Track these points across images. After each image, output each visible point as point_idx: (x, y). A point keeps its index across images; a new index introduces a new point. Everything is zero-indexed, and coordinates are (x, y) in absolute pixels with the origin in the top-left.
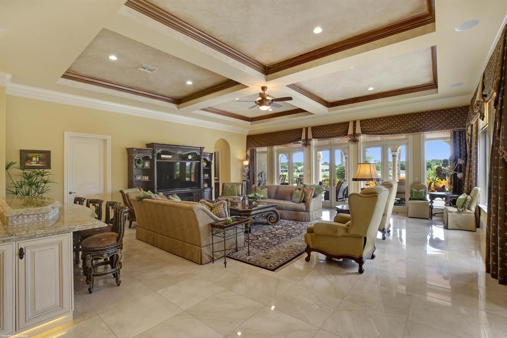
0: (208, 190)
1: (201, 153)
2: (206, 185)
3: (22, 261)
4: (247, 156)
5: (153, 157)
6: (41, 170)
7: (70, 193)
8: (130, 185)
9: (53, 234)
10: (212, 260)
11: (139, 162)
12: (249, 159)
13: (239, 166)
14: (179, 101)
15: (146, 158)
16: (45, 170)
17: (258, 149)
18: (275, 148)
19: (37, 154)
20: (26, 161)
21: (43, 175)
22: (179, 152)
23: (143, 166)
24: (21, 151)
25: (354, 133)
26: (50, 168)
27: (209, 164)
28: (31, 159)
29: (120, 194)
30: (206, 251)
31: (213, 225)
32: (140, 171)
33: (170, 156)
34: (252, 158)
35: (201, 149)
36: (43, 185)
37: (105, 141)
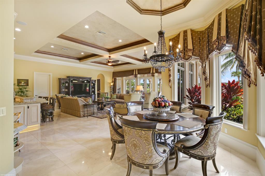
0: (94, 95)
1: (90, 80)
2: (93, 93)
3: (28, 109)
4: (113, 81)
5: (69, 81)
6: (25, 87)
7: (36, 96)
8: (60, 93)
9: (36, 103)
10: (84, 116)
11: (63, 83)
12: (113, 82)
13: (109, 85)
14: (80, 59)
15: (67, 82)
16: (27, 87)
17: (117, 78)
18: (124, 78)
19: (24, 81)
20: (20, 83)
21: (26, 89)
22: (81, 80)
23: (65, 85)
24: (18, 79)
25: (153, 72)
26: (28, 86)
27: (94, 84)
28: (21, 83)
29: (55, 96)
30: (82, 113)
31: (84, 105)
32: (64, 87)
33: (77, 81)
34: (115, 82)
35: (90, 78)
36: (26, 92)
37: (50, 75)
